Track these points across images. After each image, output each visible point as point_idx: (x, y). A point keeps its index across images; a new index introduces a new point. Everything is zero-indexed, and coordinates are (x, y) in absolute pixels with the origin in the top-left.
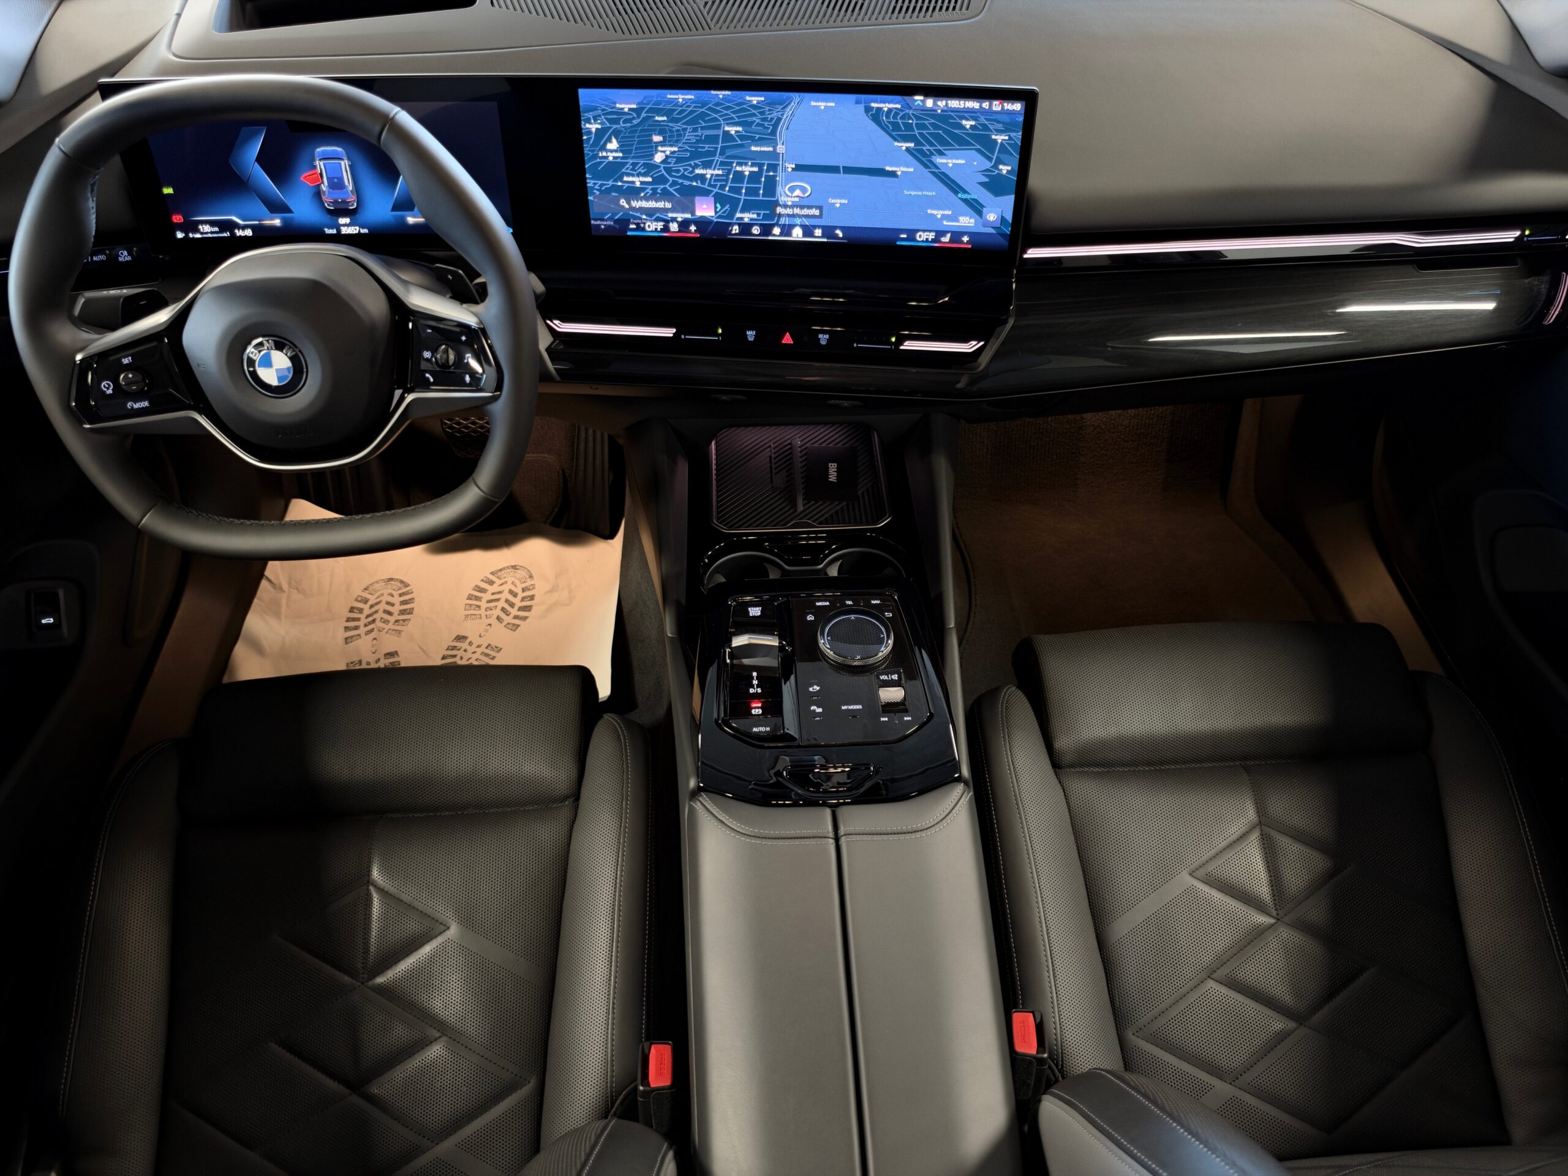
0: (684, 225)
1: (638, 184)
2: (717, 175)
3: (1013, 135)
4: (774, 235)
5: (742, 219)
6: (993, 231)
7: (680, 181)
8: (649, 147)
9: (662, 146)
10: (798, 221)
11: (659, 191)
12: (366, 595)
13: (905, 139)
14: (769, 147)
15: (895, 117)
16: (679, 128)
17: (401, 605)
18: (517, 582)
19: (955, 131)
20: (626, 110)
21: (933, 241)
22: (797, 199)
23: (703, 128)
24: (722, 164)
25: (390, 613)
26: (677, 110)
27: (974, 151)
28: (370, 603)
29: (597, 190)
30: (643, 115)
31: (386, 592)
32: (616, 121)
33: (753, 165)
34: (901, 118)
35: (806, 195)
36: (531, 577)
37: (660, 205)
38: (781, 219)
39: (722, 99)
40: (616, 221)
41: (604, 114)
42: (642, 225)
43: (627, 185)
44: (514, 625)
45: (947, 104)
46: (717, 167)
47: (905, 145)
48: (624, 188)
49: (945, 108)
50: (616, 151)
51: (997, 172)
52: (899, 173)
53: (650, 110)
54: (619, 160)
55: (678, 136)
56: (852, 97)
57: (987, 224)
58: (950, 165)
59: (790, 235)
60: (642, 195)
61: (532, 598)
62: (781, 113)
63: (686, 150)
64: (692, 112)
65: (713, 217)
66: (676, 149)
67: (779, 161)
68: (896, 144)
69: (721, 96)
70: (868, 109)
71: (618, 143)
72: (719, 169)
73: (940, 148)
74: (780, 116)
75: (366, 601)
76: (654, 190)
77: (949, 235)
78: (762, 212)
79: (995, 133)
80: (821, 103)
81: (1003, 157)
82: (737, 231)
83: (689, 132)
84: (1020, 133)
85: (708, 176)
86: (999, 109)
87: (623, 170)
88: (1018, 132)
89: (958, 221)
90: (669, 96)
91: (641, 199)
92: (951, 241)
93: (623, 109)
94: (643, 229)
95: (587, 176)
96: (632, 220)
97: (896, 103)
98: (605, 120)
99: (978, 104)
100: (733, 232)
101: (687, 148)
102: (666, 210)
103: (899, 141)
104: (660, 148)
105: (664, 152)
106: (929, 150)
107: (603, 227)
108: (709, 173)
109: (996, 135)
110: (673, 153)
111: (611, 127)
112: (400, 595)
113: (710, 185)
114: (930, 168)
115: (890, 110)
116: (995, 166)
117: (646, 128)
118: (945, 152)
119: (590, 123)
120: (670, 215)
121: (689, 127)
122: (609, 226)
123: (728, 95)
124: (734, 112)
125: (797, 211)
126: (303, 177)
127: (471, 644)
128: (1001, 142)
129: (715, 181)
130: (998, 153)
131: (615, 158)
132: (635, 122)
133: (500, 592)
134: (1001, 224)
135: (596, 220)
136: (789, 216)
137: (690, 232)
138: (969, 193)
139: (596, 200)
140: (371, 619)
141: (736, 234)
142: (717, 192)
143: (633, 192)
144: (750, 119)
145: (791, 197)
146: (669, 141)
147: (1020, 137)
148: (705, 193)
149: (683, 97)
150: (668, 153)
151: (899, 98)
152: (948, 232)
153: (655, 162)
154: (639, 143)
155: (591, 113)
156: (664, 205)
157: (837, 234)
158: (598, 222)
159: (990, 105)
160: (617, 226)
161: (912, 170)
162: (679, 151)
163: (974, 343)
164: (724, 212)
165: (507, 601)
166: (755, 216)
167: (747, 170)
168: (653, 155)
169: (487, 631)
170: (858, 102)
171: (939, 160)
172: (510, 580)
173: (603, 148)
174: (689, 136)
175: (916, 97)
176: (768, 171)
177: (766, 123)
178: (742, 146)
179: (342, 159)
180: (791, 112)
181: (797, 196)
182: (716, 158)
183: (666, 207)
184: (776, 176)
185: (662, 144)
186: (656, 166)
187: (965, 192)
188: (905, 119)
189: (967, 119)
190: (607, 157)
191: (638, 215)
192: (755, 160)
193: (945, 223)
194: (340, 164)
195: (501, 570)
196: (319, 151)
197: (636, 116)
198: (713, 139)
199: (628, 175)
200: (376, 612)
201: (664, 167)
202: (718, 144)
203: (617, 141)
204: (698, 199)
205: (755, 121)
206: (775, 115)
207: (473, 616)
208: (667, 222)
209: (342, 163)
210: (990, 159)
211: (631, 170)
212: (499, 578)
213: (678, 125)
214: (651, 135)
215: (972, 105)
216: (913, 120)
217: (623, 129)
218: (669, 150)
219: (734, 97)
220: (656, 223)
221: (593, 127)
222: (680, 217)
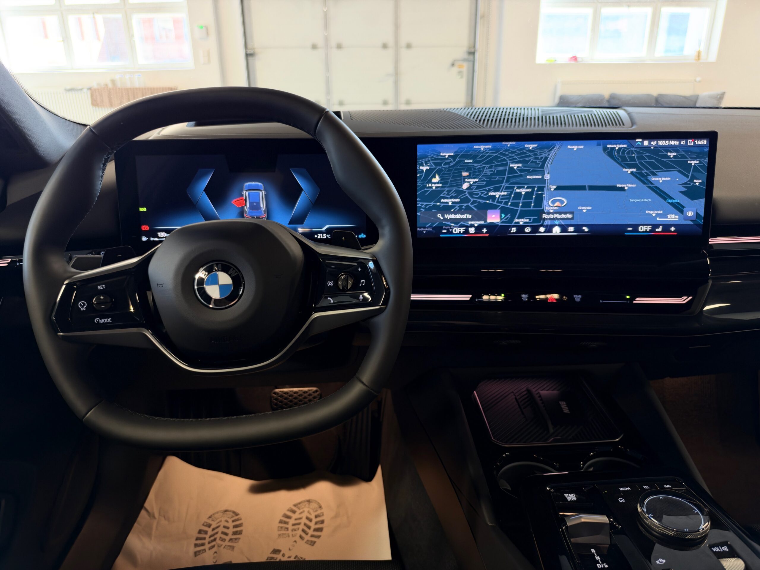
0: (479, 229)
1: (450, 204)
2: (503, 195)
3: (702, 160)
4: (541, 232)
5: (518, 223)
6: (691, 223)
7: (478, 200)
8: (459, 180)
9: (468, 179)
10: (557, 222)
11: (464, 207)
12: (210, 521)
13: (630, 166)
14: (539, 175)
15: (623, 153)
16: (480, 167)
17: (233, 528)
18: (311, 511)
19: (663, 160)
20: (447, 157)
21: (650, 231)
22: (557, 208)
23: (496, 166)
24: (507, 188)
25: (226, 534)
26: (479, 155)
27: (676, 172)
28: (212, 527)
29: (423, 208)
30: (457, 159)
31: (223, 519)
32: (439, 164)
33: (527, 188)
34: (627, 153)
35: (563, 205)
36: (320, 507)
37: (464, 216)
38: (545, 222)
39: (510, 147)
40: (433, 228)
41: (432, 160)
42: (451, 230)
43: (443, 204)
44: (312, 541)
45: (657, 143)
46: (503, 190)
47: (629, 171)
48: (441, 206)
49: (656, 146)
50: (438, 183)
51: (692, 184)
52: (626, 188)
53: (462, 156)
54: (439, 189)
55: (479, 171)
56: (595, 142)
57: (687, 218)
58: (661, 181)
59: (551, 232)
60: (452, 210)
61: (322, 522)
62: (547, 154)
63: (484, 181)
64: (489, 156)
65: (498, 222)
66: (477, 180)
67: (545, 184)
68: (624, 170)
69: (509, 145)
70: (605, 149)
71: (440, 177)
72: (504, 192)
73: (653, 171)
74: (547, 156)
75: (209, 526)
76: (461, 207)
77: (661, 227)
78: (532, 218)
79: (690, 160)
80: (575, 147)
81: (695, 174)
82: (515, 231)
83: (486, 169)
84: (707, 159)
85: (497, 196)
86: (692, 144)
87: (441, 195)
88: (706, 158)
89: (667, 217)
90: (475, 147)
91: (452, 213)
92: (663, 231)
93: (445, 156)
94: (452, 233)
95: (418, 200)
96: (444, 227)
97: (623, 144)
98: (432, 164)
99: (678, 142)
100: (512, 232)
101: (484, 179)
102: (467, 220)
103: (625, 168)
104: (466, 180)
105: (469, 182)
106: (646, 172)
107: (424, 232)
108: (498, 194)
109: (690, 161)
110: (474, 182)
111: (436, 168)
112: (233, 521)
113: (498, 202)
114: (647, 184)
115: (620, 149)
116: (691, 180)
117: (458, 167)
118: (657, 173)
119: (423, 166)
120: (470, 223)
121: (486, 166)
122: (429, 231)
123: (513, 144)
124: (517, 155)
125: (557, 216)
126: (234, 201)
127: (283, 555)
128: (694, 165)
129: (502, 199)
130: (692, 172)
131: (436, 187)
132: (452, 164)
133: (300, 519)
134: (696, 218)
135: (420, 228)
136: (550, 219)
137: (482, 233)
138: (674, 199)
139: (422, 215)
140: (212, 538)
141: (513, 233)
142: (502, 206)
143: (447, 209)
144: (527, 159)
145: (553, 207)
146: (473, 175)
147: (707, 161)
148: (494, 207)
149: (484, 147)
150: (472, 183)
151: (626, 141)
152: (660, 225)
153: (463, 189)
154: (453, 177)
155: (423, 160)
156: (467, 216)
157: (584, 230)
158: (422, 229)
159: (686, 143)
160: (434, 231)
161: (635, 186)
162: (478, 181)
163: (686, 297)
164: (506, 219)
165: (305, 524)
166: (527, 220)
167: (523, 191)
168: (461, 185)
169: (293, 546)
170: (599, 145)
171: (653, 179)
172: (306, 509)
173: (430, 182)
174: (487, 171)
175: (637, 140)
176: (538, 191)
177: (538, 161)
178: (521, 176)
179: (261, 190)
180: (554, 153)
181: (557, 206)
182: (503, 185)
183: (468, 217)
184: (542, 194)
185: (468, 177)
186: (463, 192)
187: (671, 198)
188: (630, 154)
189: (671, 152)
190: (431, 187)
191: (449, 223)
192: (529, 184)
193: (658, 219)
194: (259, 194)
195: (300, 503)
196: (246, 185)
197: (452, 160)
198: (502, 173)
199: (444, 198)
200: (217, 533)
201: (468, 192)
202: (505, 176)
203: (439, 176)
204: (489, 212)
205: (531, 160)
206: (544, 155)
207: (284, 535)
208: (467, 227)
209: (261, 193)
210: (687, 176)
211: (446, 195)
212: (299, 509)
213: (480, 165)
214: (461, 172)
215: (674, 143)
216: (635, 154)
217: (443, 169)
218: (472, 181)
219: (518, 146)
220: (460, 229)
221: (424, 168)
222: (476, 223)
